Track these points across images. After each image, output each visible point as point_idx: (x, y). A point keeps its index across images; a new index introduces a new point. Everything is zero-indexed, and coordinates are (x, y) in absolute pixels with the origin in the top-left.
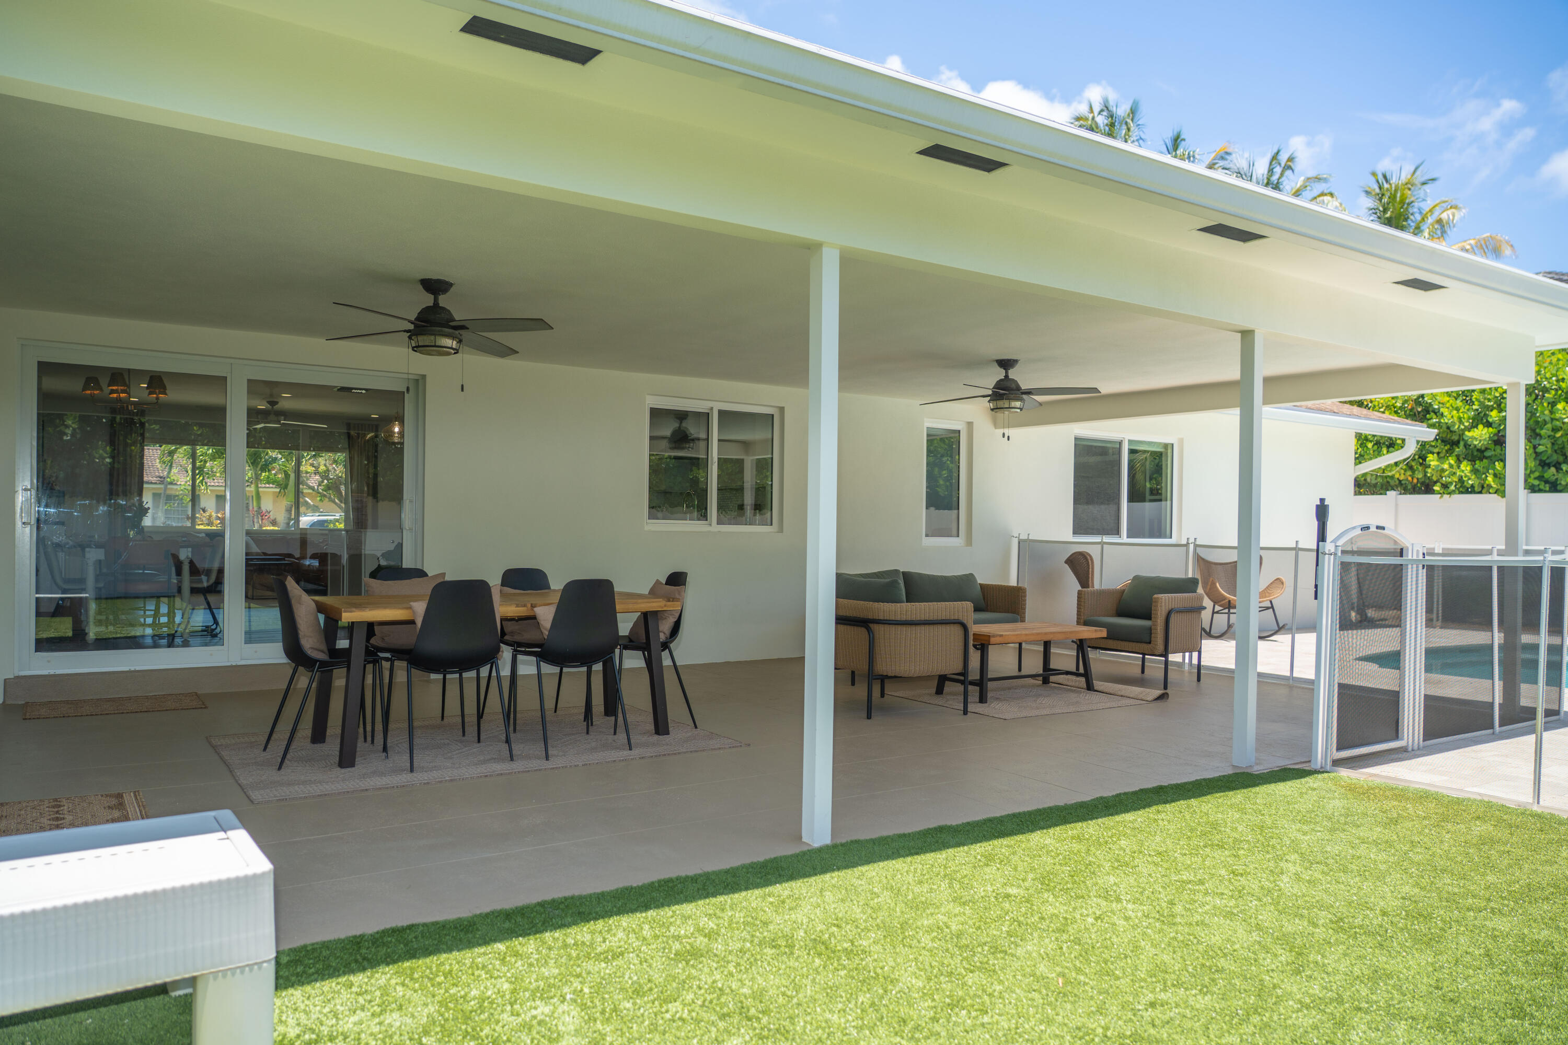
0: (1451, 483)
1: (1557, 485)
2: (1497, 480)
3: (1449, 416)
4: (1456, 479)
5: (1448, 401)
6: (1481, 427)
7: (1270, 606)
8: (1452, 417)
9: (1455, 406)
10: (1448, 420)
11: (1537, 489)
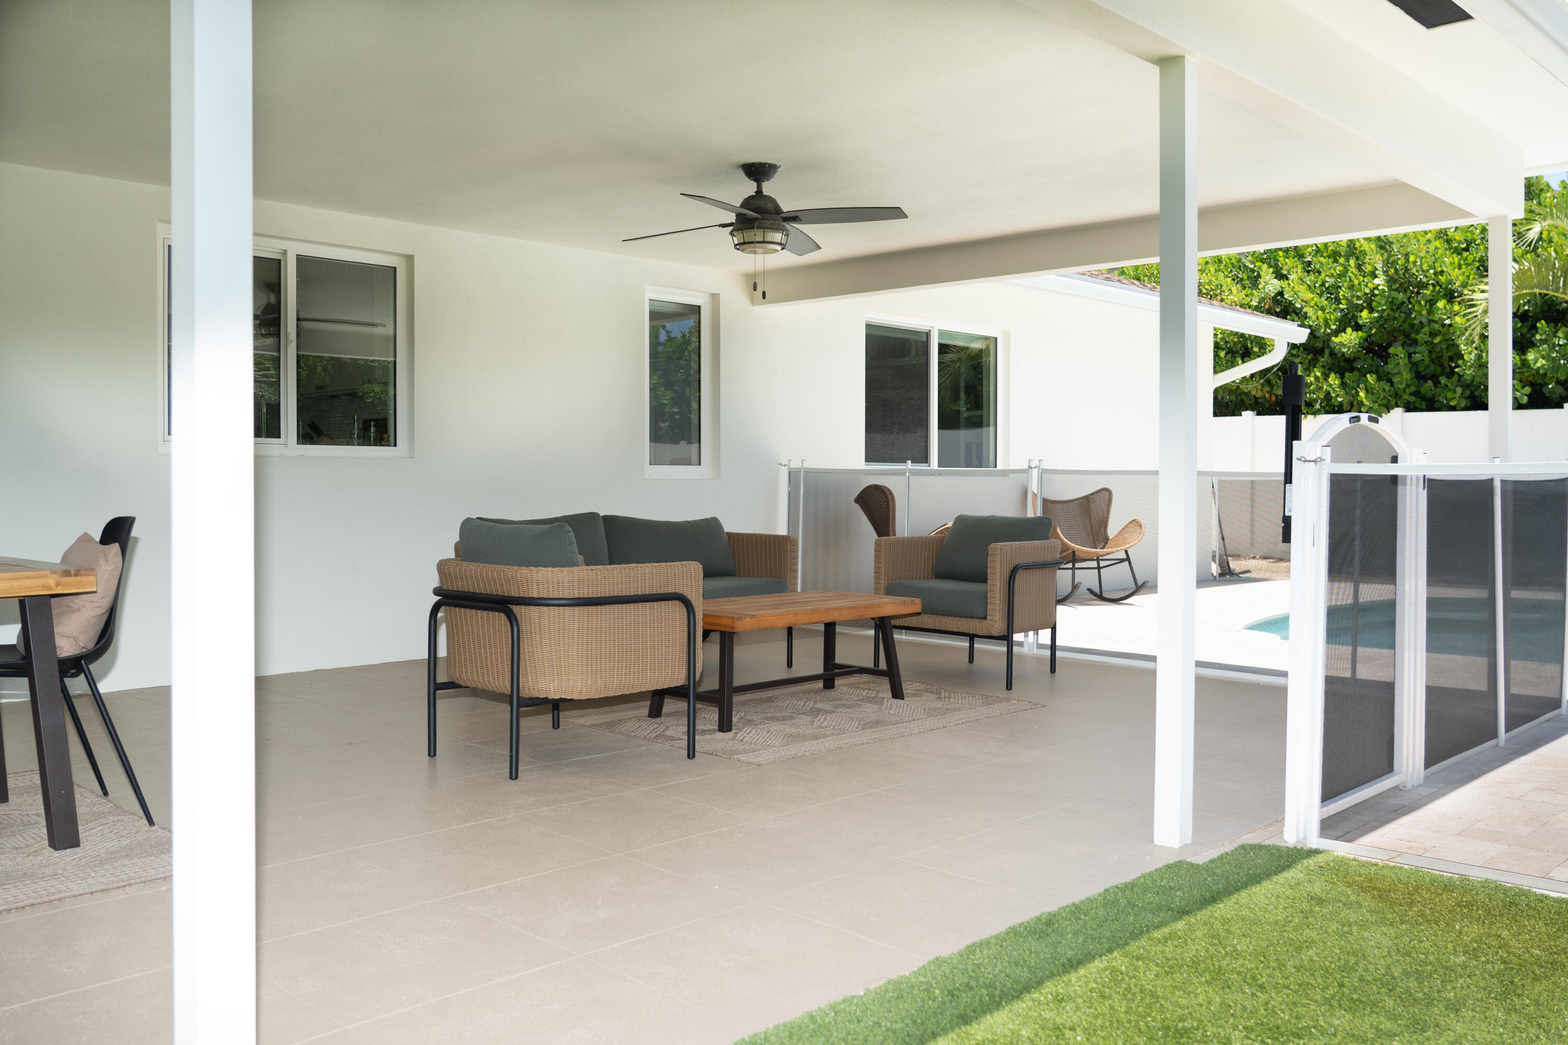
0: (1316, 401)
1: (1435, 401)
2: (1370, 395)
3: (1314, 318)
4: (1322, 396)
5: (1312, 299)
6: (1349, 330)
7: (1125, 557)
8: (1317, 317)
9: (1320, 305)
10: (1313, 322)
11: (1412, 407)
